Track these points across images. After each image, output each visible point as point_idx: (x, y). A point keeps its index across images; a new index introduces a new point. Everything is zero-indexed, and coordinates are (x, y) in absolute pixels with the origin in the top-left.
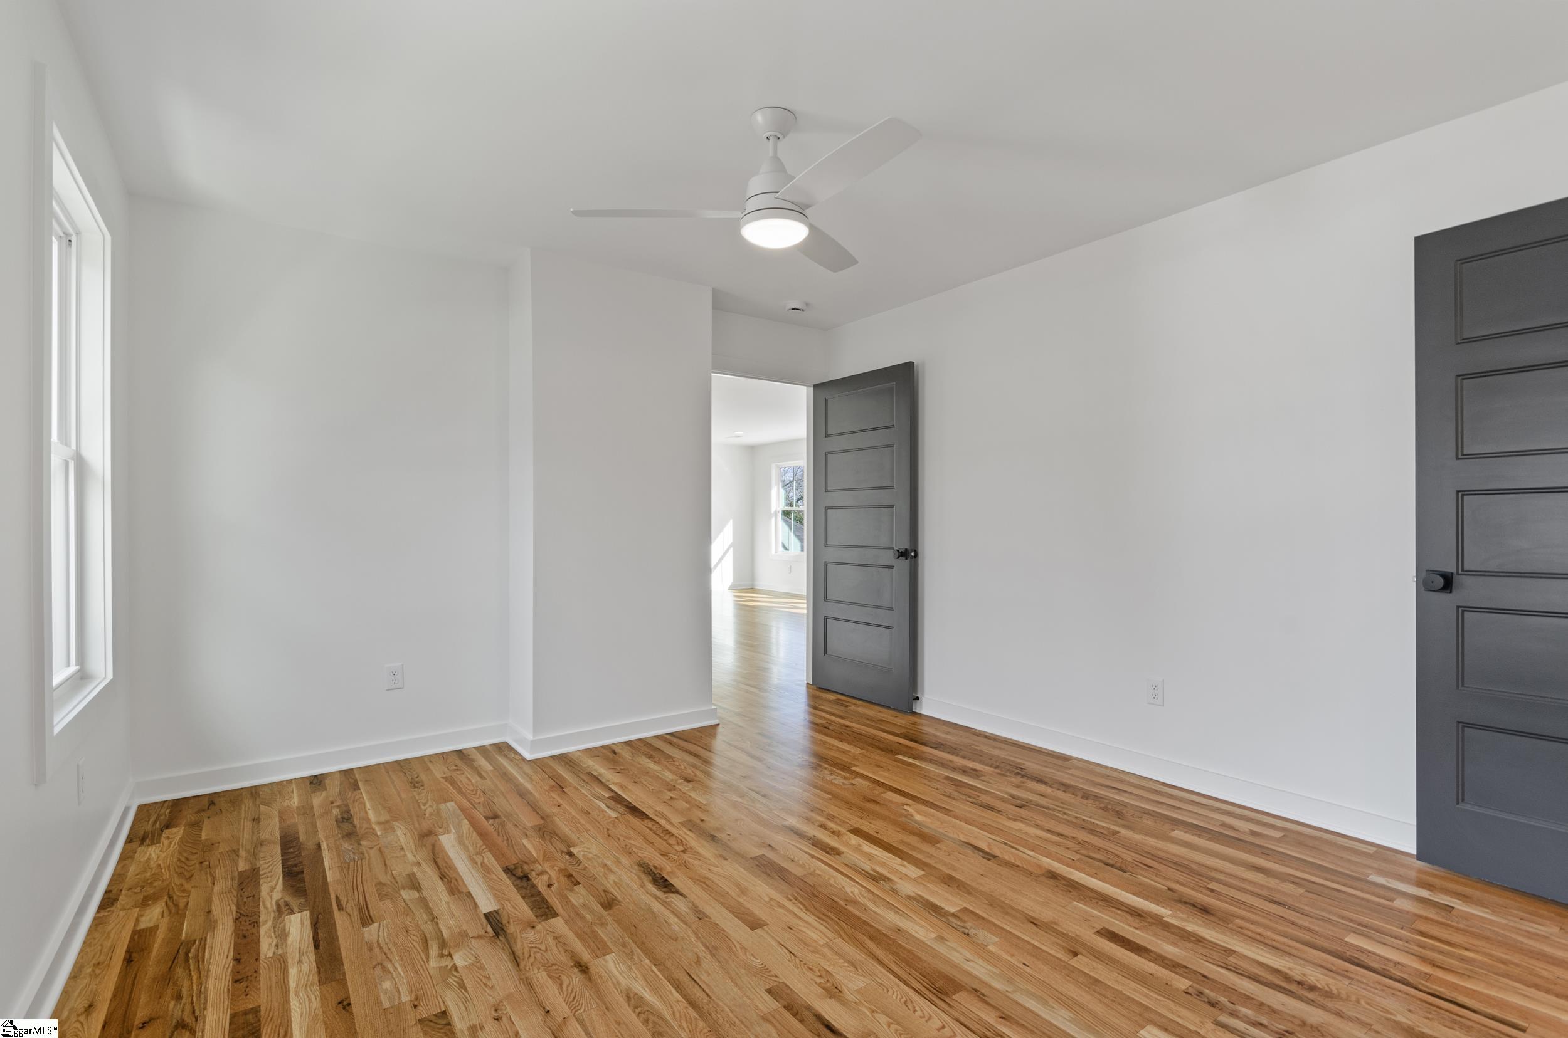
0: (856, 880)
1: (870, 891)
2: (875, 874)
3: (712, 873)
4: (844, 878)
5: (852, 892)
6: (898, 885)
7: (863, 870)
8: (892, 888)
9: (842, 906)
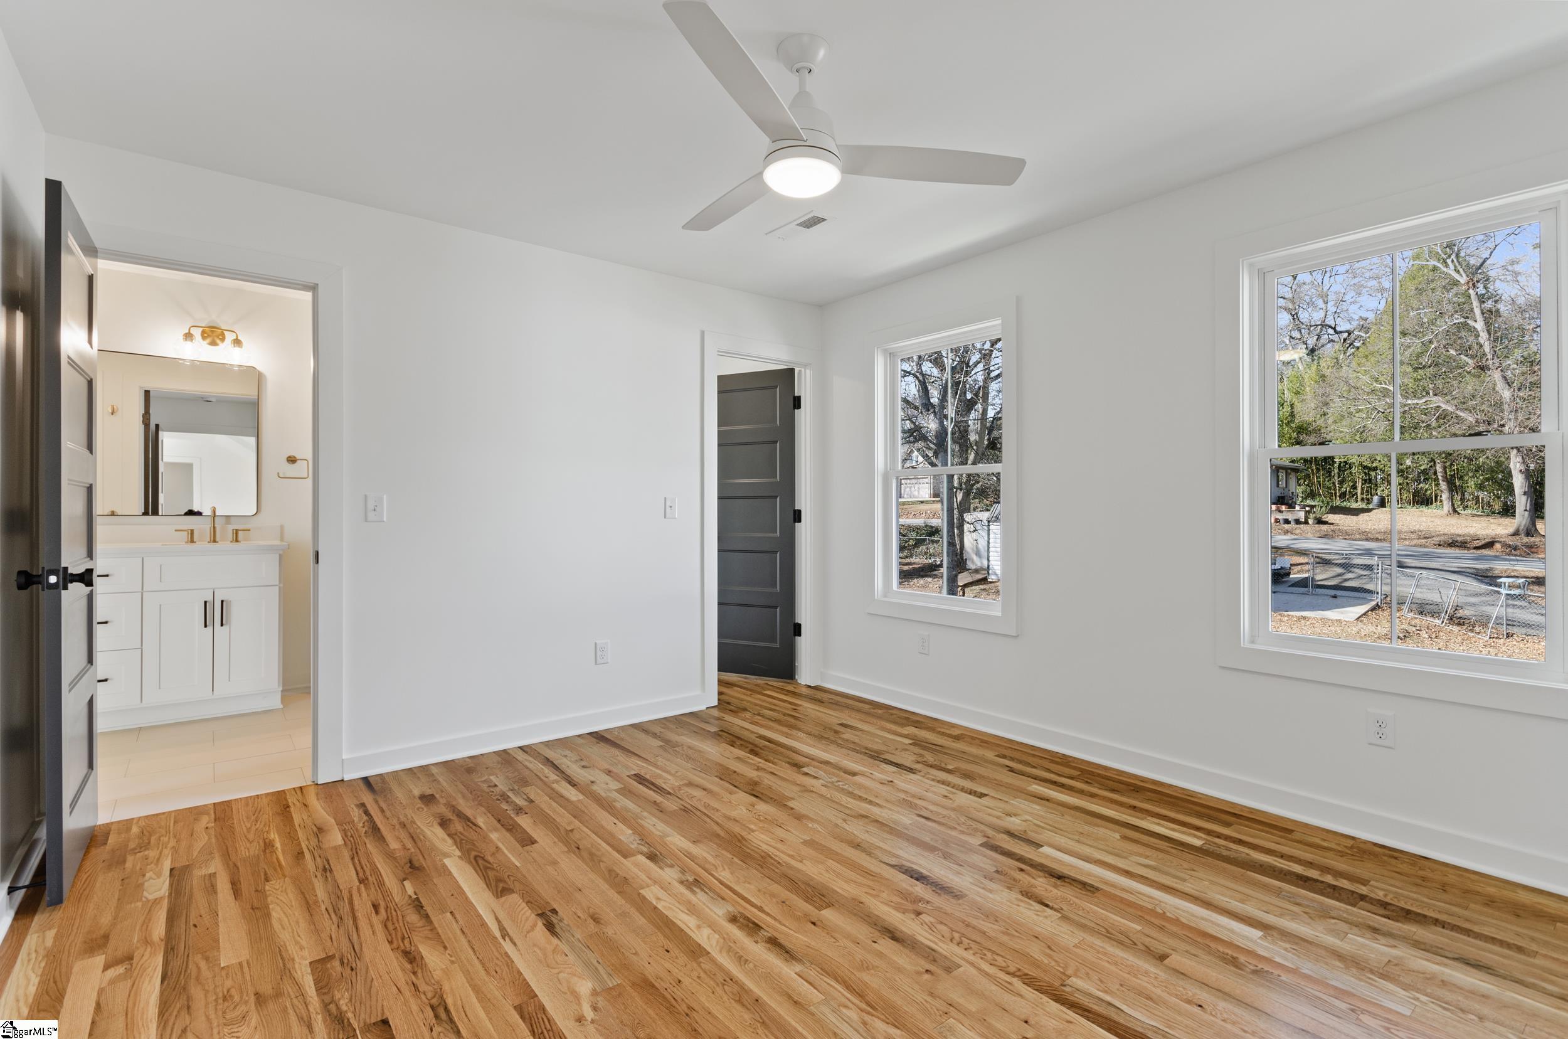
0: (716, 882)
1: (706, 870)
2: (695, 889)
3: (869, 886)
4: (729, 884)
5: (724, 869)
6: (676, 877)
7: (707, 893)
8: (684, 874)
9: (737, 857)
